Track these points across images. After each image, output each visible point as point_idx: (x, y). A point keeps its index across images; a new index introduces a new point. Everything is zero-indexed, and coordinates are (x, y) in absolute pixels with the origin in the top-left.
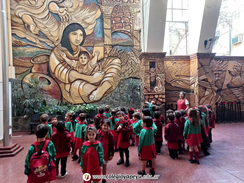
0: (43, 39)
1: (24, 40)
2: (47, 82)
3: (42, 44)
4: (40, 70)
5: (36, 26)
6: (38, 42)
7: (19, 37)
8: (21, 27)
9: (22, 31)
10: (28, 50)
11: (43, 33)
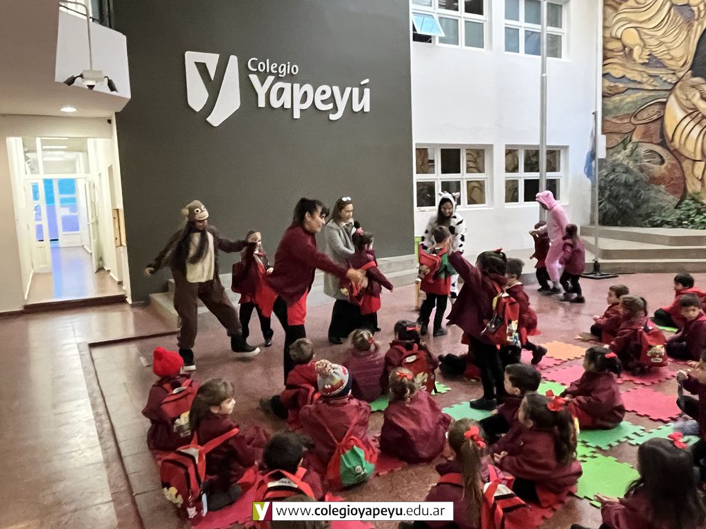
0: (655, 70)
1: (621, 79)
2: (658, 159)
3: (652, 80)
4: (646, 136)
5: (645, 46)
6: (645, 80)
7: (614, 78)
8: (619, 57)
9: (620, 65)
10: (629, 100)
11: (656, 57)
